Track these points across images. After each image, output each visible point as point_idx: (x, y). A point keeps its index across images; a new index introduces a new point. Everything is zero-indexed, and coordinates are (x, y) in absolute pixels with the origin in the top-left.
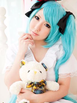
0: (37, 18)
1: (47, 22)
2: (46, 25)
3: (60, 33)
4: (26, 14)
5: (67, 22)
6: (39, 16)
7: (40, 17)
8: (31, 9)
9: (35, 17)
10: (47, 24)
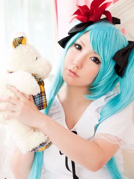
0: (77, 46)
1: (95, 53)
2: (93, 59)
3: (117, 76)
4: (59, 42)
5: (129, 58)
6: (82, 43)
7: (84, 45)
8: (69, 34)
9: (74, 45)
10: (95, 58)
